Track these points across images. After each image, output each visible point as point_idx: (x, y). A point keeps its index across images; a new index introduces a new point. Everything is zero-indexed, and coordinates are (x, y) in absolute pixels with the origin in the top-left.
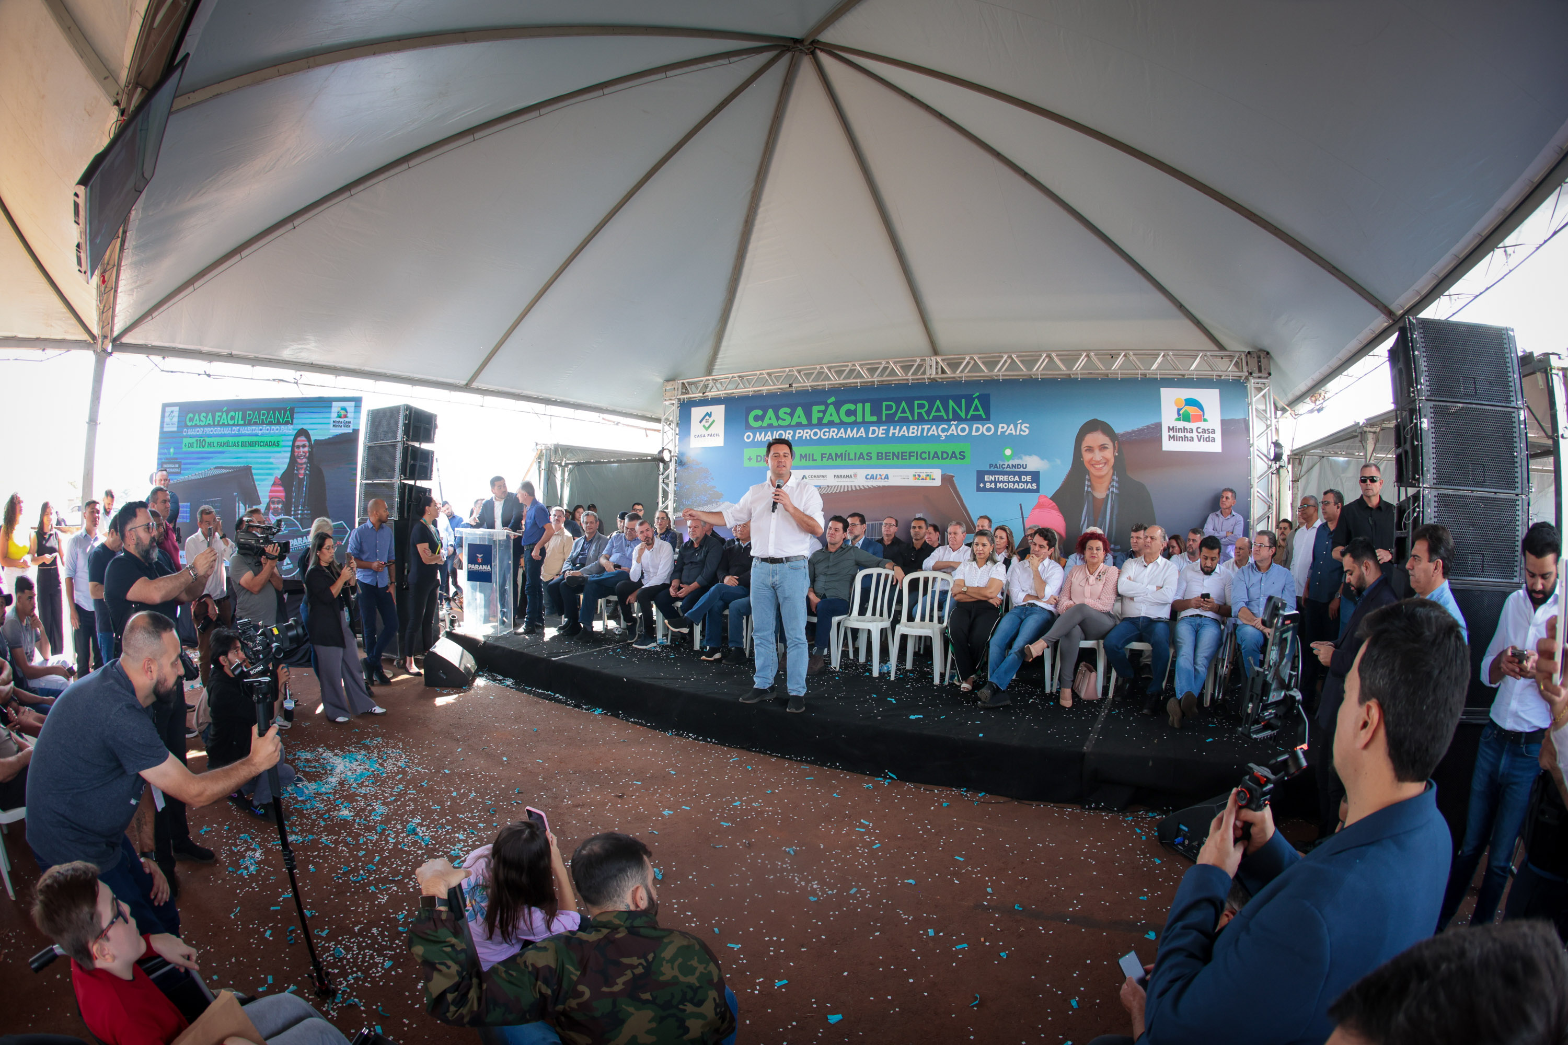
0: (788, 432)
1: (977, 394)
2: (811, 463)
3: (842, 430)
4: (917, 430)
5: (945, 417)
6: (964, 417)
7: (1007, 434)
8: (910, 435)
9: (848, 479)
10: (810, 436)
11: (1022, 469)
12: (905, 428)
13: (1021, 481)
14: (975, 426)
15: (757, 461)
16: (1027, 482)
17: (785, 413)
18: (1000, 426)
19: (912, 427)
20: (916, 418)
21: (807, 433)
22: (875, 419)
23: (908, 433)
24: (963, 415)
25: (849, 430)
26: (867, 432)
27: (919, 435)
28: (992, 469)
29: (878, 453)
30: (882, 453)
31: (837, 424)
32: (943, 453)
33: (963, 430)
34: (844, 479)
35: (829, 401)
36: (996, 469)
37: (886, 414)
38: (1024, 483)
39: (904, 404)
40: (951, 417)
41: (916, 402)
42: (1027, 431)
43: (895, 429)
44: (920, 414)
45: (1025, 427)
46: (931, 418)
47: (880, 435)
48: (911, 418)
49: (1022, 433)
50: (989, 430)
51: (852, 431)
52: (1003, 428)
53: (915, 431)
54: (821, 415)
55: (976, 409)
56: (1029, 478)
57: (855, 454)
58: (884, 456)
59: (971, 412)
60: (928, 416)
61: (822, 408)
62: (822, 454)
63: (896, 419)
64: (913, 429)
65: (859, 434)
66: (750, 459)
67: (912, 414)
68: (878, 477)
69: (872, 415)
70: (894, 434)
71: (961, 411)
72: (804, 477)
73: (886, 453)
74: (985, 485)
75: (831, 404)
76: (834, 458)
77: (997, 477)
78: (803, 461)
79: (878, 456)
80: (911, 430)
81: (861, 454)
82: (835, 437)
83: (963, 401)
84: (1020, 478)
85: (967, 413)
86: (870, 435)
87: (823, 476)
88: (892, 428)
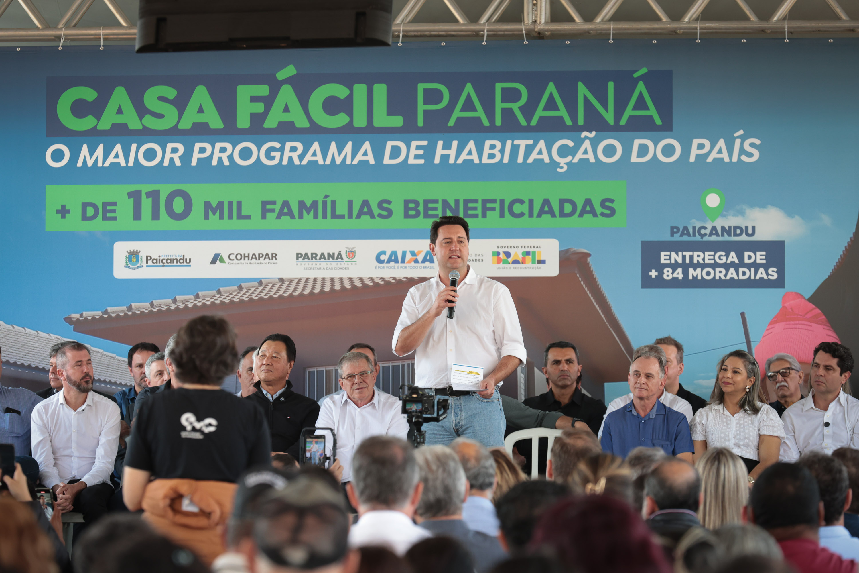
0: (170, 146)
1: (644, 71)
2: (236, 224)
3: (316, 146)
4: (502, 151)
5: (568, 122)
6: (611, 122)
7: (710, 159)
8: (485, 160)
9: (333, 264)
10: (231, 157)
11: (744, 238)
12: (471, 145)
13: (742, 264)
14: (637, 142)
15: (85, 218)
16: (756, 266)
17: (162, 99)
18: (696, 142)
19: (488, 143)
20: (498, 122)
21: (223, 150)
22: (397, 121)
23: (480, 155)
24: (609, 117)
25: (333, 147)
26: (379, 153)
27: (506, 160)
28: (677, 238)
29: (407, 202)
30: (417, 203)
31: (302, 131)
32: (562, 202)
33: (610, 151)
34: (323, 264)
35: (281, 75)
36: (685, 238)
37: (426, 112)
38: (748, 266)
39: (469, 88)
40: (581, 122)
41: (499, 86)
42: (757, 155)
43: (447, 146)
44: (507, 113)
45: (752, 145)
46: (534, 123)
47: (411, 161)
48: (486, 123)
49: (744, 158)
50: (668, 151)
51: (340, 150)
52: (701, 146)
53: (496, 151)
54: (260, 107)
55: (641, 104)
56: (760, 257)
57: (350, 203)
58: (421, 208)
59: (629, 112)
60: (529, 119)
61: (263, 90)
62: (264, 203)
63: (451, 123)
64: (493, 147)
65: (359, 157)
66: (63, 212)
67: (490, 113)
68: (409, 257)
69: (391, 112)
70: (445, 158)
71: (606, 108)
72: (216, 259)
73: (426, 202)
74: (661, 273)
75: (287, 81)
76: (296, 211)
77: (688, 254)
78: (214, 218)
79: (407, 209)
80: (487, 151)
81: (366, 203)
82: (297, 162)
83: (611, 85)
84: (741, 257)
85: (619, 113)
86: (387, 160)
87: (267, 256)
88: (440, 143)
